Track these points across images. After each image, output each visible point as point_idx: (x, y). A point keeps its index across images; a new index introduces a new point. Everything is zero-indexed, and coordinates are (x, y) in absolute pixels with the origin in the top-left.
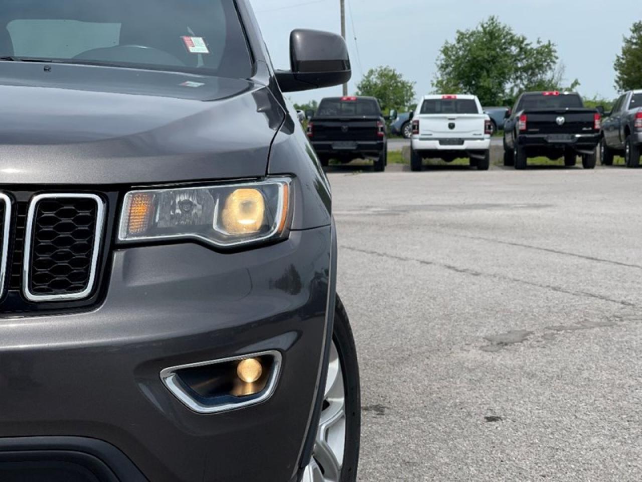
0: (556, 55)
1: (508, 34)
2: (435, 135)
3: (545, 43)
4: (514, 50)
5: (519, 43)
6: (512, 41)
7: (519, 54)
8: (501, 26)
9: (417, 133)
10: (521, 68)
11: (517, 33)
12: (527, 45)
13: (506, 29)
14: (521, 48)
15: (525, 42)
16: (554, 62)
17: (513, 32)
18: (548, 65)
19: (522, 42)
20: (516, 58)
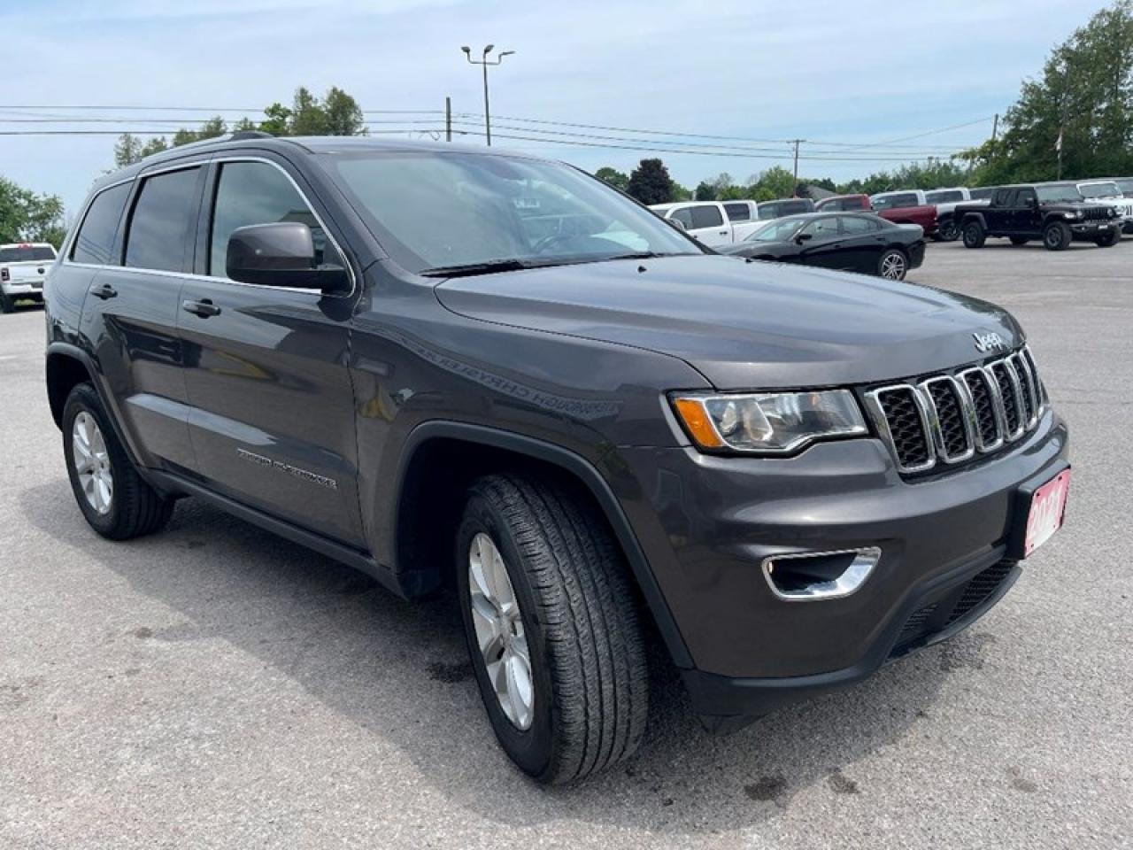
0: (63, 206)
1: (15, 189)
2: (26, 280)
3: (51, 196)
4: (23, 202)
5: (27, 196)
6: (20, 195)
7: (28, 206)
8: (8, 181)
9: (8, 279)
10: (32, 218)
11: (25, 189)
12: (36, 198)
13: (13, 185)
14: (30, 201)
15: (33, 196)
16: (62, 213)
17: (20, 187)
18: (57, 214)
19: (30, 195)
20: (26, 210)
